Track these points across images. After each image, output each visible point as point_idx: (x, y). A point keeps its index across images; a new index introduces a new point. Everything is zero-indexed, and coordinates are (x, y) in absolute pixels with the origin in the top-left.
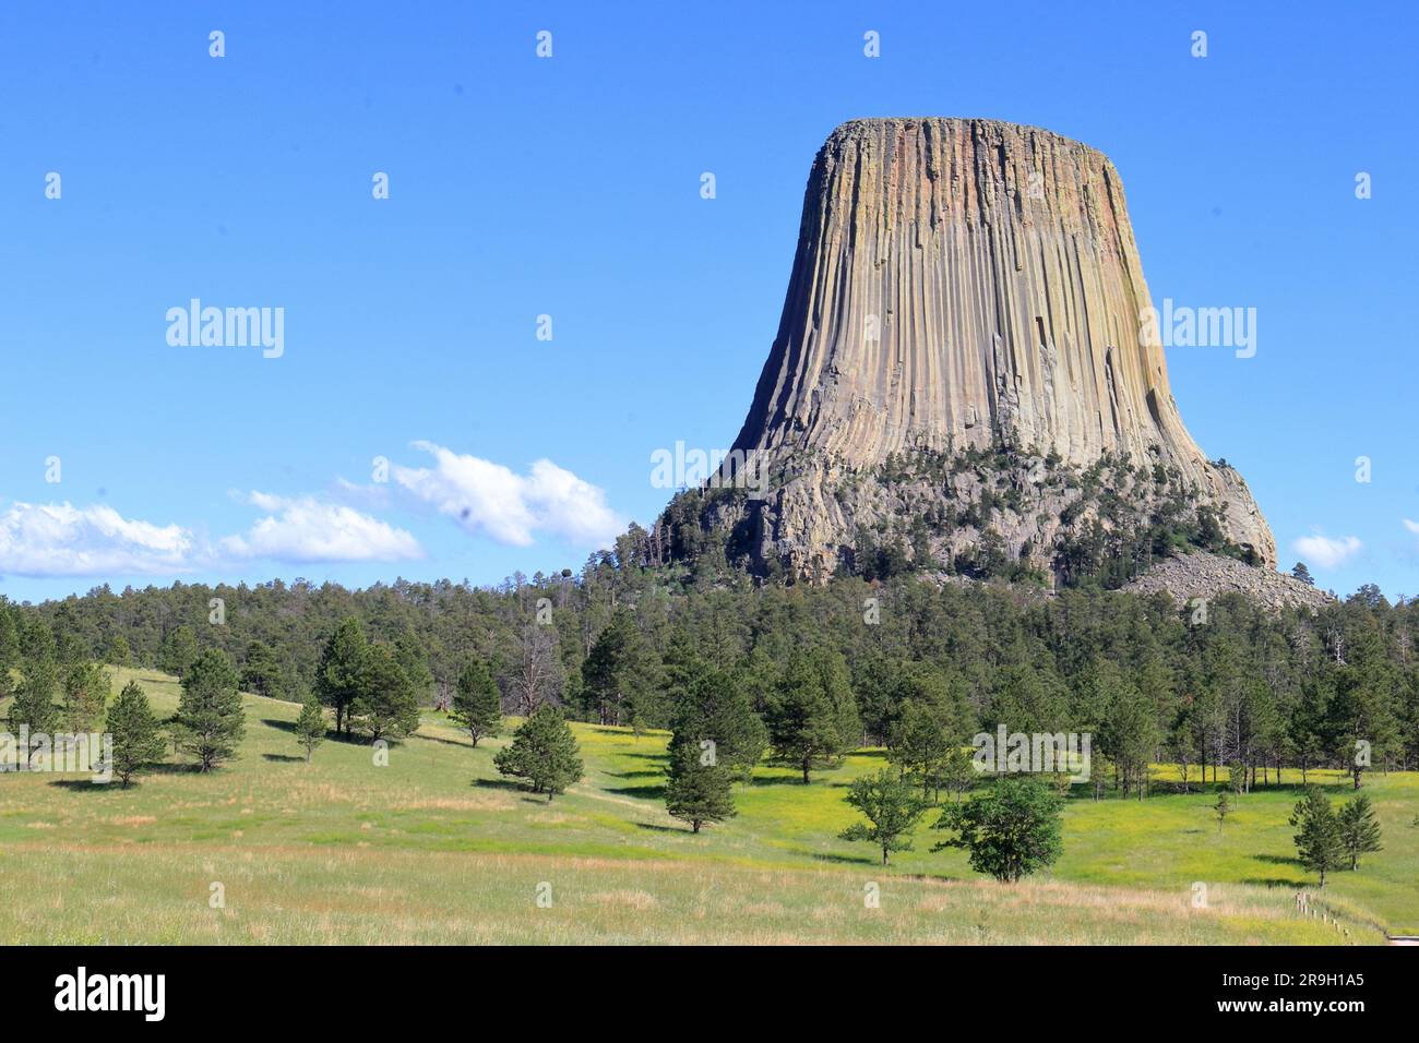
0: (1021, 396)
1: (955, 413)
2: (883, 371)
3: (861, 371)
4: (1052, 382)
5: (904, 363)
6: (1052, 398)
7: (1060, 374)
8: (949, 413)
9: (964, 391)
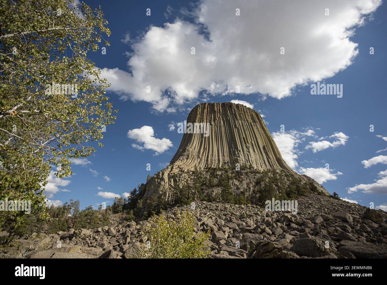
0: (240, 155)
1: (221, 160)
2: (200, 150)
3: (193, 149)
4: (249, 152)
5: (206, 148)
6: (249, 155)
7: (251, 150)
8: (219, 160)
9: (224, 155)
